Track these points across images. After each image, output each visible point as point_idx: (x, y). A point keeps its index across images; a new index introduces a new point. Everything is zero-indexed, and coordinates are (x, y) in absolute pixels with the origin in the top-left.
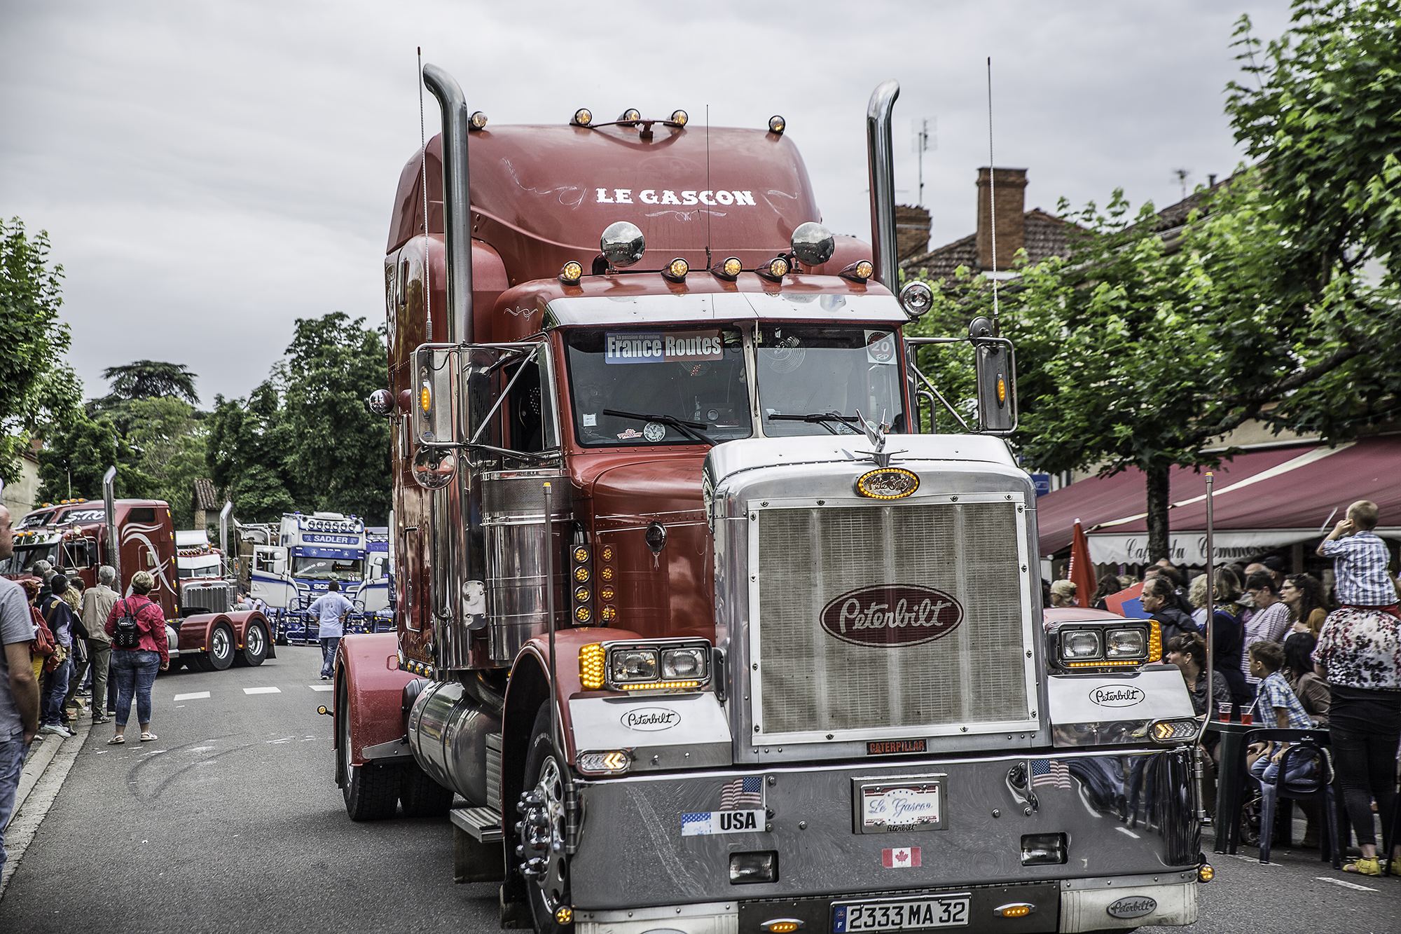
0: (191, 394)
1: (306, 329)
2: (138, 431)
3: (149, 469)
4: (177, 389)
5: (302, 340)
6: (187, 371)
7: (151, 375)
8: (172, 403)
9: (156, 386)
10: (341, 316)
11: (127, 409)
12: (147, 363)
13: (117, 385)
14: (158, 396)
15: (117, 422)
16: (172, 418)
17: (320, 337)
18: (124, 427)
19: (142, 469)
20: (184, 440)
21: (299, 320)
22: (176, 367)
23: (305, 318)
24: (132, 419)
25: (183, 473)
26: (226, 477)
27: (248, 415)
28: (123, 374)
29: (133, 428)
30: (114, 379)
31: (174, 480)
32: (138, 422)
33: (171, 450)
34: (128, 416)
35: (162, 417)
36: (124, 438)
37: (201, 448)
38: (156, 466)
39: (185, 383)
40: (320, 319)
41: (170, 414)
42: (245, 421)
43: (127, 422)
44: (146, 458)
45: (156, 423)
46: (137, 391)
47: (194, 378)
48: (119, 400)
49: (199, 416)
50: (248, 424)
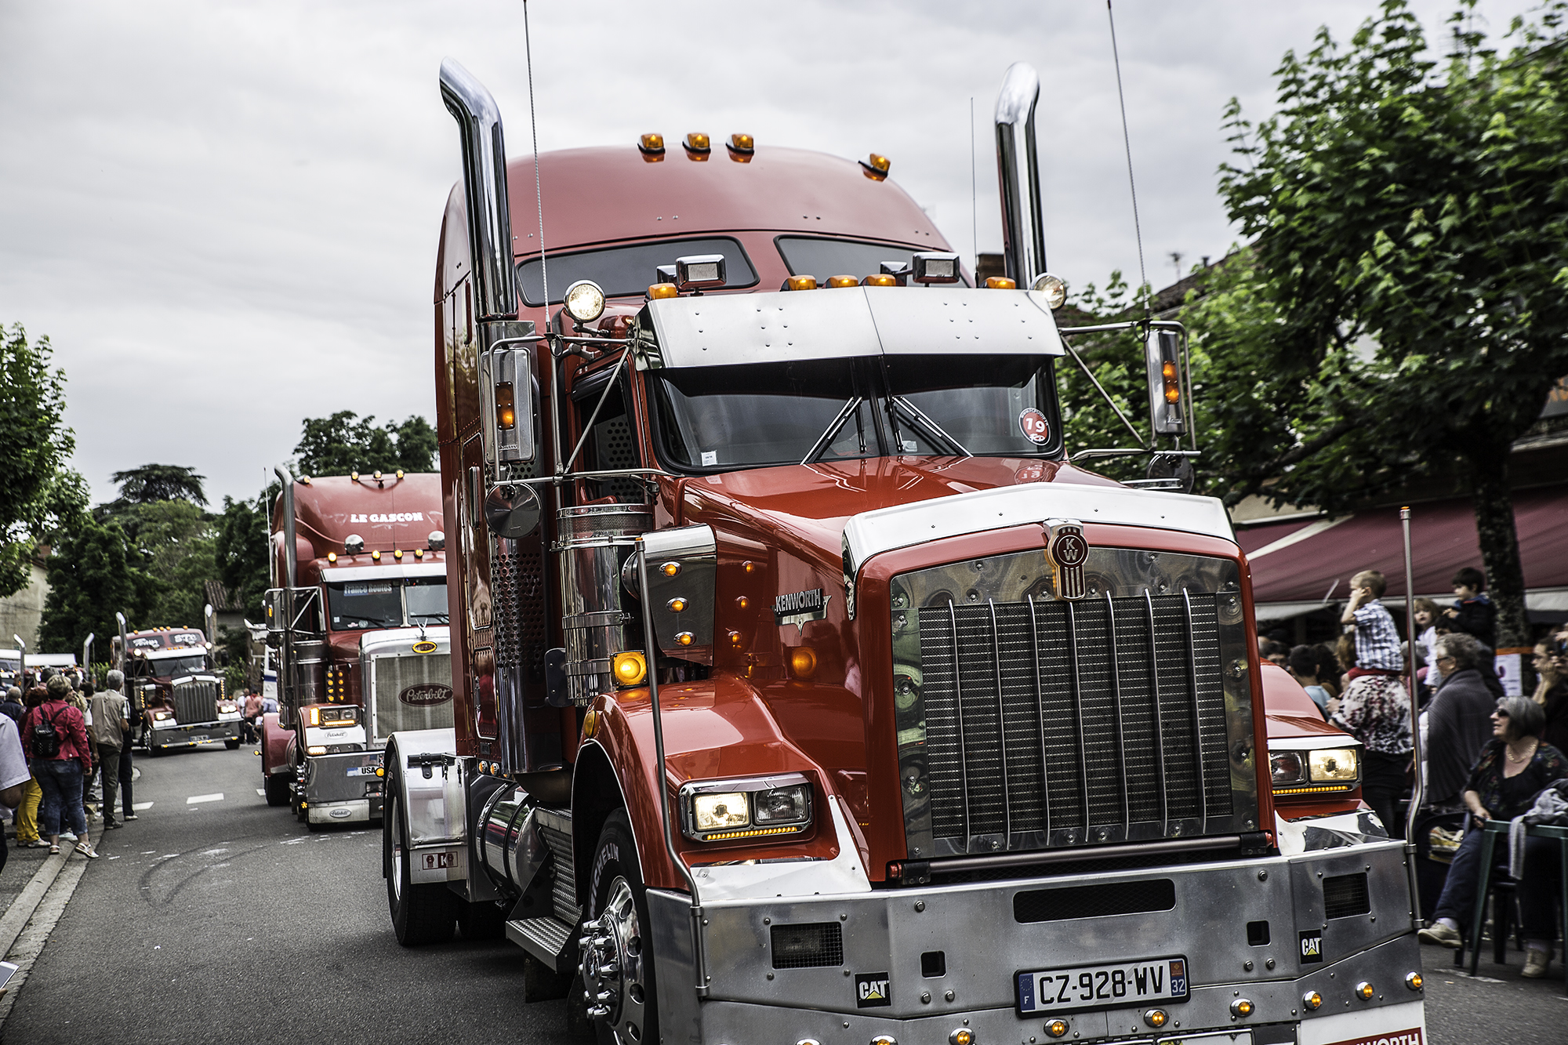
0: (200, 496)
1: (314, 428)
2: (147, 534)
3: (158, 572)
4: (185, 491)
5: (310, 439)
6: (195, 473)
7: (159, 478)
8: (181, 506)
9: (164, 490)
10: (349, 415)
11: (136, 512)
12: (155, 467)
13: (126, 489)
14: (167, 499)
15: (125, 526)
16: (182, 521)
17: (328, 435)
18: (133, 531)
19: (152, 572)
20: (194, 542)
21: (308, 420)
22: (184, 470)
23: (313, 418)
24: (141, 523)
25: (194, 575)
26: (237, 578)
27: (257, 515)
28: (131, 478)
29: (142, 532)
30: (122, 483)
31: (186, 582)
32: (147, 525)
33: (181, 552)
34: (137, 520)
35: (171, 520)
36: (133, 542)
37: (210, 550)
38: (167, 569)
39: (194, 485)
40: (328, 418)
41: (179, 516)
42: (255, 521)
43: (136, 526)
44: (156, 562)
45: (165, 526)
46: (145, 495)
47: (202, 480)
48: (128, 504)
49: (209, 518)
50: (257, 525)
